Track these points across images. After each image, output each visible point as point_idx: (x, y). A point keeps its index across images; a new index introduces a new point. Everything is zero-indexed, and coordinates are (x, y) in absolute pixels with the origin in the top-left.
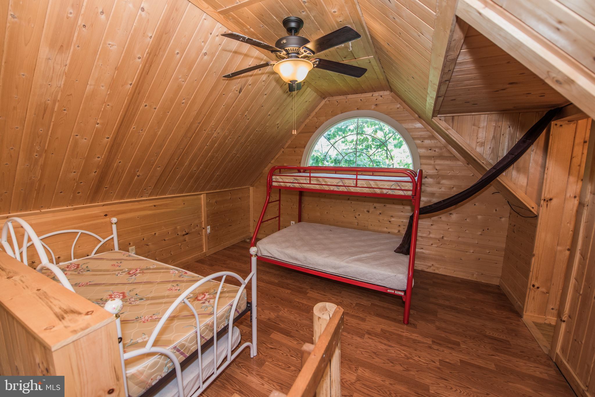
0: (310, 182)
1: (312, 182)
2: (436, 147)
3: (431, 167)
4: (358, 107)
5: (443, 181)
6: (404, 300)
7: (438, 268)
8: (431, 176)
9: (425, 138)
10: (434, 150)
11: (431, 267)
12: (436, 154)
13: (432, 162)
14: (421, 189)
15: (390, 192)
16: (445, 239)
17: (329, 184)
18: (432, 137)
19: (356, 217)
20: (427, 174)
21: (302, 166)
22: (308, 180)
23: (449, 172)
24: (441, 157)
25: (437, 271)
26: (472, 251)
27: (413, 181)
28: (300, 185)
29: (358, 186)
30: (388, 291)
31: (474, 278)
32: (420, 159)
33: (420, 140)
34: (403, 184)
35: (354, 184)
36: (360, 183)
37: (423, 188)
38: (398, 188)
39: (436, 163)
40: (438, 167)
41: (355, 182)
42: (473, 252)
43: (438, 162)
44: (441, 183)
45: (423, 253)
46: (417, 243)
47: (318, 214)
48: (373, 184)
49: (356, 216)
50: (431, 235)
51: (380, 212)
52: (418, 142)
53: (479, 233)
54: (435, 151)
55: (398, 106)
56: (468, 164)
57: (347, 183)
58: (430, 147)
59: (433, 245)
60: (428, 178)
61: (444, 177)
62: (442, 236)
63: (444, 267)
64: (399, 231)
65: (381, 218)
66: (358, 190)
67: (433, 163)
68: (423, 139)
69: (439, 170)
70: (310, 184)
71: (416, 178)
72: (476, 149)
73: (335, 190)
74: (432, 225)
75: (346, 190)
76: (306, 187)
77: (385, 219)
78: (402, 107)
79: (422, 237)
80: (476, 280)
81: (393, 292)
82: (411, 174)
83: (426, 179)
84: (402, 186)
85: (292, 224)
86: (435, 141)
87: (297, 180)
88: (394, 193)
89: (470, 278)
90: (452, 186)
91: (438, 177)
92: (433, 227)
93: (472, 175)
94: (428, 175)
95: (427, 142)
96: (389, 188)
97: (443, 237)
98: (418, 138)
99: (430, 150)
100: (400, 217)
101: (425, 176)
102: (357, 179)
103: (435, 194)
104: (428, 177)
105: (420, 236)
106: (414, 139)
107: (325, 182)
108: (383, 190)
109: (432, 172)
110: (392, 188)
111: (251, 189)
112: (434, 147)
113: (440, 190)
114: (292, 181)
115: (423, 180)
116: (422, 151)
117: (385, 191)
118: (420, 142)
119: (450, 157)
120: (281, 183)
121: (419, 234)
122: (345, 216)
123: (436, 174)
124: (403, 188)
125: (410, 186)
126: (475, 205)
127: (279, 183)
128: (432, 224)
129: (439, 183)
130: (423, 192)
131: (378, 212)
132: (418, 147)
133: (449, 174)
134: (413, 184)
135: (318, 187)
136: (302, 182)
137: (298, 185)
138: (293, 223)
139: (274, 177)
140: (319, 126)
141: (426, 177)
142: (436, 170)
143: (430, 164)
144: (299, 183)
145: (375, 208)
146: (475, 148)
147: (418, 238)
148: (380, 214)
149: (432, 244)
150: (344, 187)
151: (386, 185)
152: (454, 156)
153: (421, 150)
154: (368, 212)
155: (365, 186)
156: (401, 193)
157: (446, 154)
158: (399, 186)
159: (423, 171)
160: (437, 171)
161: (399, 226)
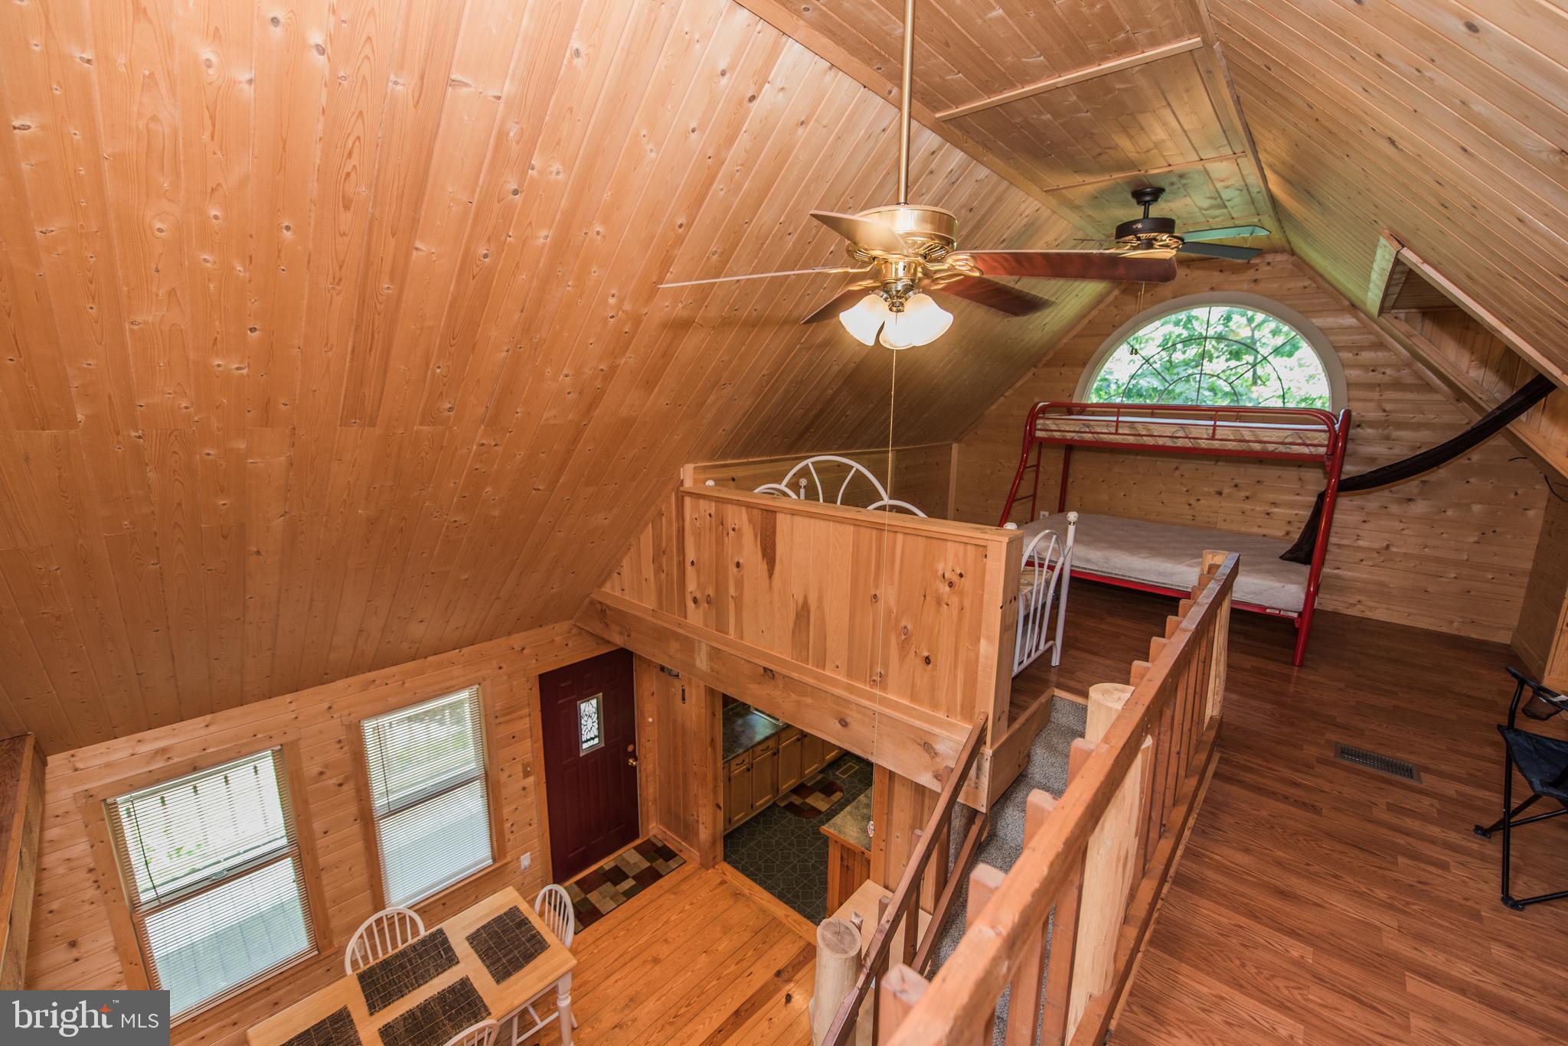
0: (1117, 430)
1: (1120, 431)
2: (1389, 366)
3: (1371, 405)
4: (1214, 285)
5: (1396, 434)
6: (1297, 626)
7: (1371, 608)
8: (1372, 424)
9: (1363, 348)
10: (1383, 370)
11: (1355, 605)
12: (1386, 379)
13: (1375, 395)
14: (1344, 448)
15: (1282, 449)
16: (1394, 549)
17: (1156, 434)
18: (1380, 346)
19: (1190, 505)
20: (1362, 419)
21: (1075, 400)
22: (1112, 426)
23: (1412, 416)
24: (1397, 385)
25: (1369, 614)
26: (1453, 575)
27: (1331, 430)
28: (1095, 435)
29: (1217, 437)
30: (1268, 611)
31: (1455, 628)
32: (1348, 390)
33: (1351, 352)
34: (1309, 434)
35: (1208, 434)
36: (1219, 434)
37: (1350, 447)
38: (1300, 441)
39: (1384, 397)
40: (1388, 407)
41: (1210, 432)
42: (1456, 578)
43: (1390, 395)
44: (1393, 437)
45: (1338, 577)
46: (1327, 557)
47: (1105, 497)
48: (1247, 435)
49: (1191, 502)
50: (1361, 543)
51: (1247, 494)
52: (1346, 355)
53: (1472, 539)
54: (1384, 373)
55: (1306, 283)
56: (1458, 400)
57: (1195, 433)
58: (1372, 366)
59: (1364, 562)
60: (1363, 428)
61: (1401, 425)
62: (1385, 544)
63: (1385, 606)
64: (1288, 533)
65: (1247, 506)
66: (1216, 444)
67: (1377, 398)
68: (1357, 349)
69: (1390, 411)
70: (1116, 433)
71: (1337, 426)
72: (1467, 373)
73: (1168, 444)
74: (1365, 522)
75: (1190, 445)
76: (1108, 440)
77: (1258, 508)
78: (1314, 285)
79: (1339, 546)
80: (1457, 633)
81: (1277, 612)
82: (1327, 418)
83: (1359, 430)
84: (1308, 438)
85: (1041, 517)
86: (1386, 354)
87: (1088, 427)
88: (1288, 451)
89: (1444, 630)
90: (1418, 444)
91: (1387, 423)
92: (1367, 526)
93: (1465, 422)
94: (1364, 422)
95: (1367, 356)
96: (1280, 440)
97: (1388, 547)
98: (1347, 348)
99: (1373, 371)
100: (1291, 505)
101: (1358, 423)
102: (1215, 426)
103: (1376, 459)
104: (1363, 425)
105: (1335, 544)
106: (1337, 349)
107: (1148, 430)
108: (1268, 445)
109: (1374, 415)
110: (1287, 441)
111: (955, 447)
112: (1383, 366)
113: (1391, 452)
114: (1077, 429)
115: (1352, 432)
116: (1354, 374)
117: (1271, 447)
118: (1351, 355)
119: (1416, 385)
120: (1055, 433)
121: (1333, 540)
122: (1165, 502)
123: (1384, 419)
124: (1309, 442)
125: (1323, 438)
126: (1468, 482)
127: (1049, 433)
128: (1365, 519)
129: (1387, 438)
130: (1350, 455)
131: (1243, 494)
132: (1345, 365)
133: (1414, 420)
134: (1330, 435)
135: (1131, 440)
136: (1098, 430)
137: (1090, 435)
138: (1044, 516)
139: (1039, 422)
140: (1121, 324)
141: (1359, 426)
142: (1384, 411)
143: (1371, 400)
144: (1092, 433)
145: (1236, 486)
146: (1465, 370)
147: (1330, 548)
148: (1247, 498)
149: (1362, 560)
150: (1187, 440)
151: (1275, 436)
152: (1428, 384)
153: (1352, 372)
154: (1220, 493)
155: (1232, 437)
156: (1305, 450)
157: (1410, 380)
158: (1301, 438)
159: (1354, 414)
160: (1384, 414)
161: (1289, 522)
